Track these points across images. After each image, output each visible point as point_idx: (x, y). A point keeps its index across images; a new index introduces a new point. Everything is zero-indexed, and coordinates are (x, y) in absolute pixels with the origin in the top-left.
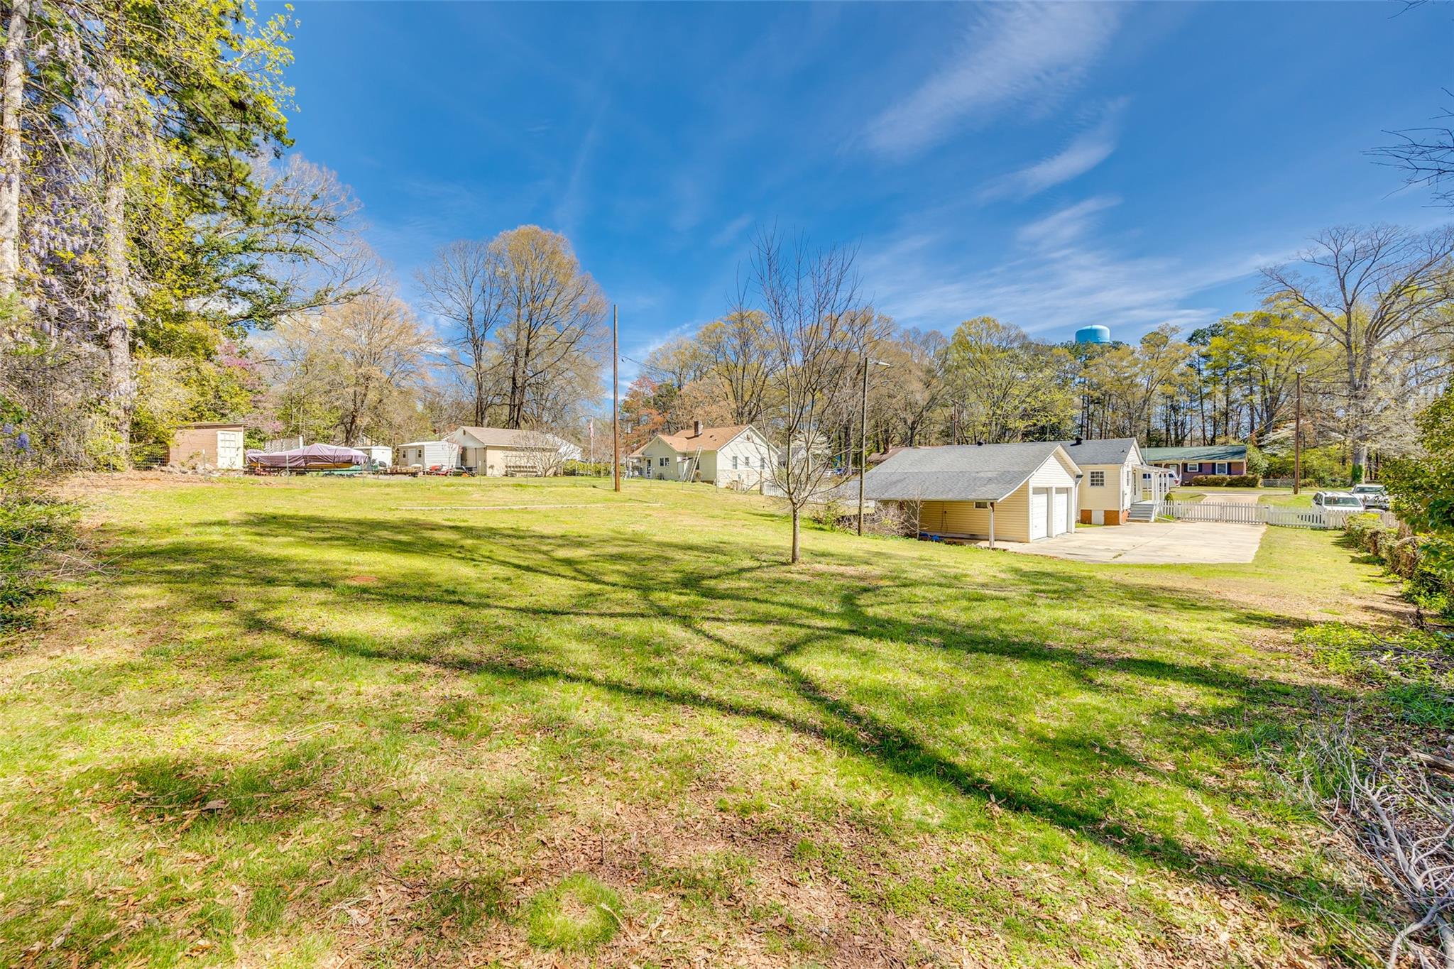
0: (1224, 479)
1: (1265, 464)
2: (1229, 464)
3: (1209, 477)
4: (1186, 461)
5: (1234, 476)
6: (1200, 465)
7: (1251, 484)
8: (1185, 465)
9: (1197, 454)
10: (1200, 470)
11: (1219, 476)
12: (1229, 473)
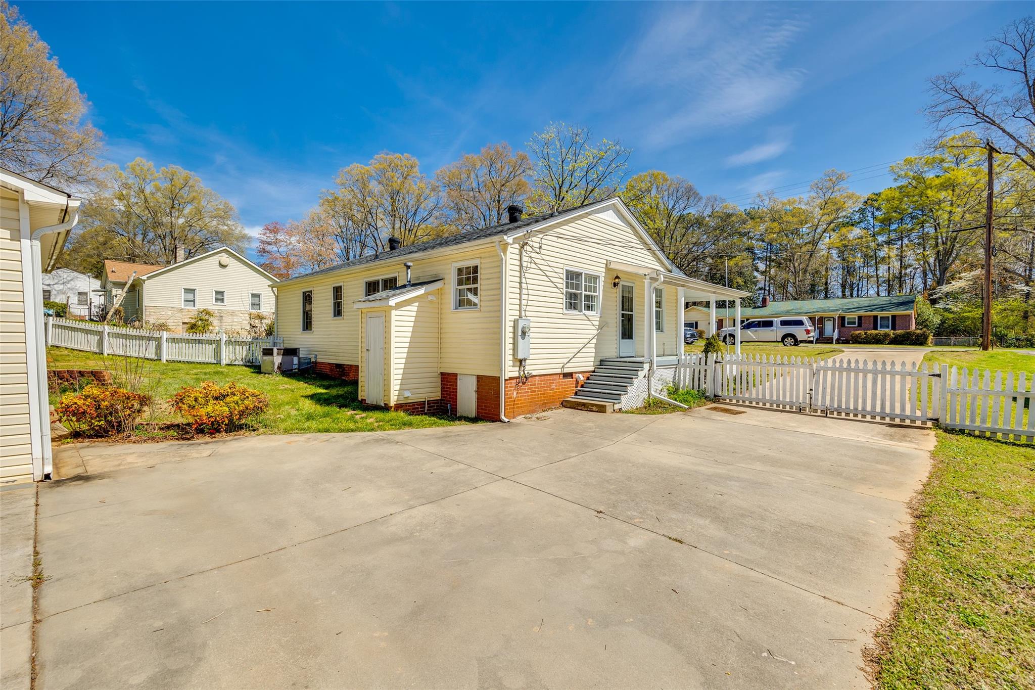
0: (886, 335)
1: (937, 320)
2: (894, 317)
3: (869, 332)
4: (843, 314)
5: (899, 332)
6: (860, 318)
7: (919, 341)
8: (842, 319)
9: (856, 305)
10: (860, 325)
11: (882, 331)
12: (894, 328)
